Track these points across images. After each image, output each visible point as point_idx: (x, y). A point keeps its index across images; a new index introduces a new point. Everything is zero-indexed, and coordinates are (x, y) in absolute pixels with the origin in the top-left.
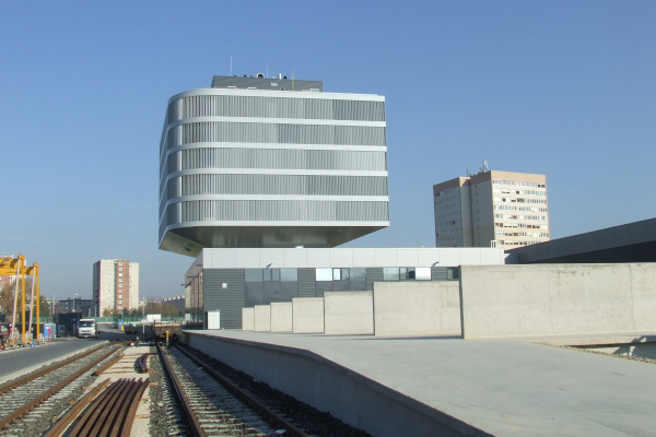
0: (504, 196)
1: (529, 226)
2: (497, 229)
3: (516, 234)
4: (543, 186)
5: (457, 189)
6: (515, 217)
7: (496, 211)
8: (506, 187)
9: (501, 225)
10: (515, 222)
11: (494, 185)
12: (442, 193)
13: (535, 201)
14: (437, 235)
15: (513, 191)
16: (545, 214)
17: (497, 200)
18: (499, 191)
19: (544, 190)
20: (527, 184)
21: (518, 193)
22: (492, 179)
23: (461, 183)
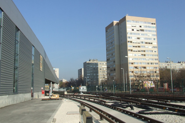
0: (133, 28)
1: (146, 43)
2: (129, 44)
3: (139, 47)
4: (154, 24)
5: (113, 27)
6: (138, 38)
7: (128, 35)
8: (134, 24)
9: (131, 42)
10: (139, 41)
11: (127, 23)
12: (108, 30)
13: (149, 31)
14: (107, 50)
15: (138, 26)
16: (155, 37)
17: (129, 30)
18: (130, 26)
19: (155, 26)
20: (145, 23)
21: (141, 27)
22: (127, 20)
23: (114, 24)
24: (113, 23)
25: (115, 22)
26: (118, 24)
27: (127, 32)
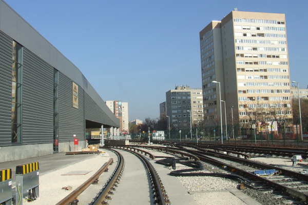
0: (245, 31)
1: (268, 56)
2: (238, 59)
3: (256, 63)
4: (283, 23)
5: (211, 31)
6: (255, 49)
7: (236, 45)
8: (247, 24)
9: (242, 55)
10: (255, 53)
11: (235, 23)
12: (204, 37)
13: (274, 35)
14: (202, 70)
15: (253, 28)
16: (285, 46)
17: (238, 35)
18: (240, 28)
19: (283, 26)
20: (267, 21)
21: (258, 29)
22: (234, 18)
23: (214, 26)
24: (211, 24)
25: (215, 23)
26: (219, 26)
27: (235, 38)
